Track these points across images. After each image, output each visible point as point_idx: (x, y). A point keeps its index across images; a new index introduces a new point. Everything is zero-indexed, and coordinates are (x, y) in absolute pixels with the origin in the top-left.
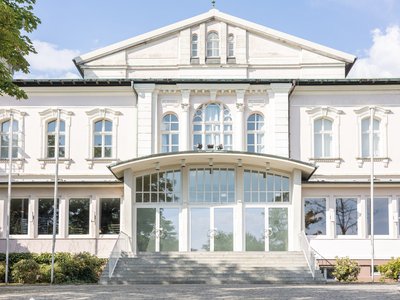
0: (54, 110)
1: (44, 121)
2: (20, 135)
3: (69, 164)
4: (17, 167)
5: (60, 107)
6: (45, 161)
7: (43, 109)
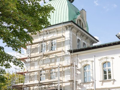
0: (105, 58)
1: (101, 63)
2: (91, 71)
3: (114, 82)
4: (91, 86)
5: (107, 56)
6: (103, 81)
7: (100, 58)
